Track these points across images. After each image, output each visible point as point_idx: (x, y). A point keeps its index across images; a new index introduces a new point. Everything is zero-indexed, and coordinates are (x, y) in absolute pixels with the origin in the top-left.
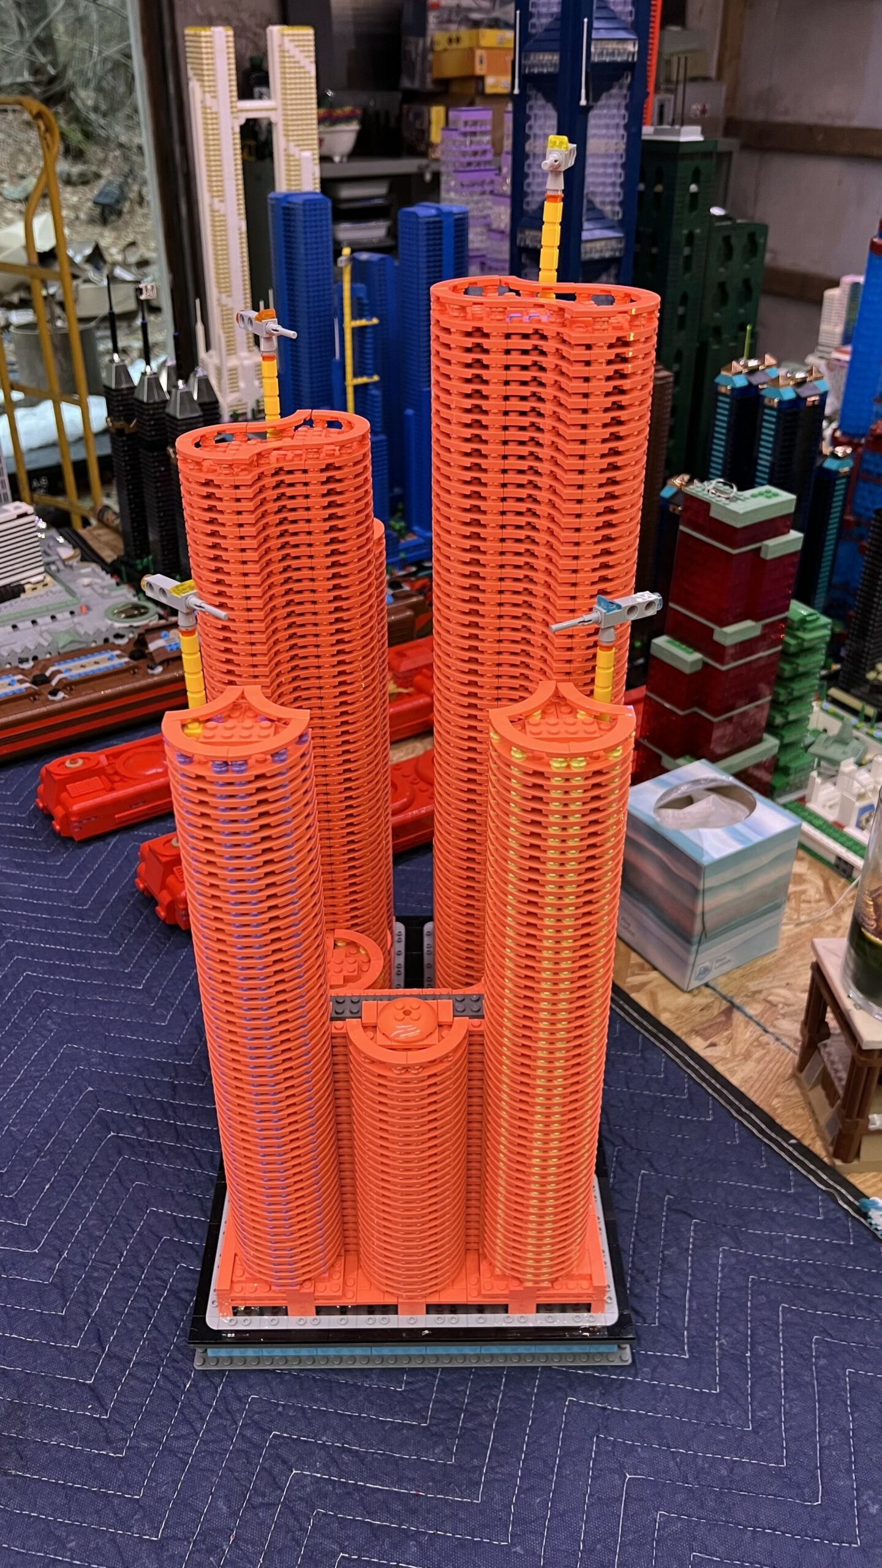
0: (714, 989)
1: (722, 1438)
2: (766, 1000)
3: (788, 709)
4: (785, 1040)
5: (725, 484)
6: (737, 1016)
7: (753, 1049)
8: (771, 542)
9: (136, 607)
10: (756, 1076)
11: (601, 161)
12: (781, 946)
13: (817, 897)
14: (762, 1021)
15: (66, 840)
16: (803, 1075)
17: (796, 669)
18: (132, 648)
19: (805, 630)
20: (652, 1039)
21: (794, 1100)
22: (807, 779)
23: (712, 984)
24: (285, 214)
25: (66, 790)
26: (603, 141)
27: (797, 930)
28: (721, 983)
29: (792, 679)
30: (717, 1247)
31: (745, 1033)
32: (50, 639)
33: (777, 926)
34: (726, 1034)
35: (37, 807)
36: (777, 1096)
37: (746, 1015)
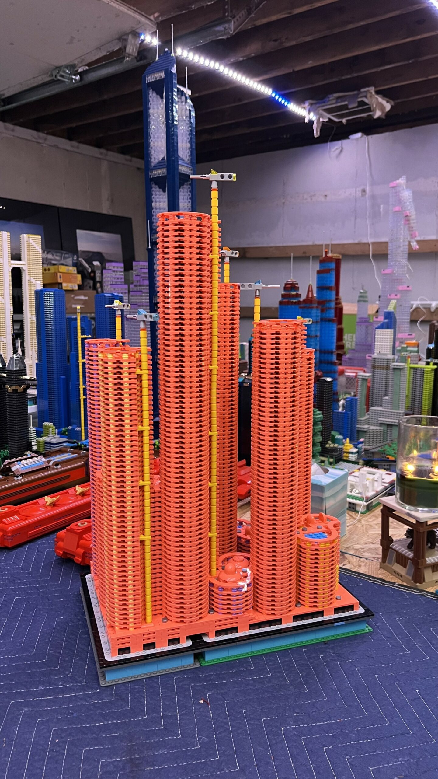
4: (369, 559)
6: (347, 555)
7: (360, 563)
10: (367, 570)
14: (357, 555)
15: (2, 549)
16: (386, 563)
31: (353, 559)
34: (347, 560)
36: (380, 573)
37: (350, 554)
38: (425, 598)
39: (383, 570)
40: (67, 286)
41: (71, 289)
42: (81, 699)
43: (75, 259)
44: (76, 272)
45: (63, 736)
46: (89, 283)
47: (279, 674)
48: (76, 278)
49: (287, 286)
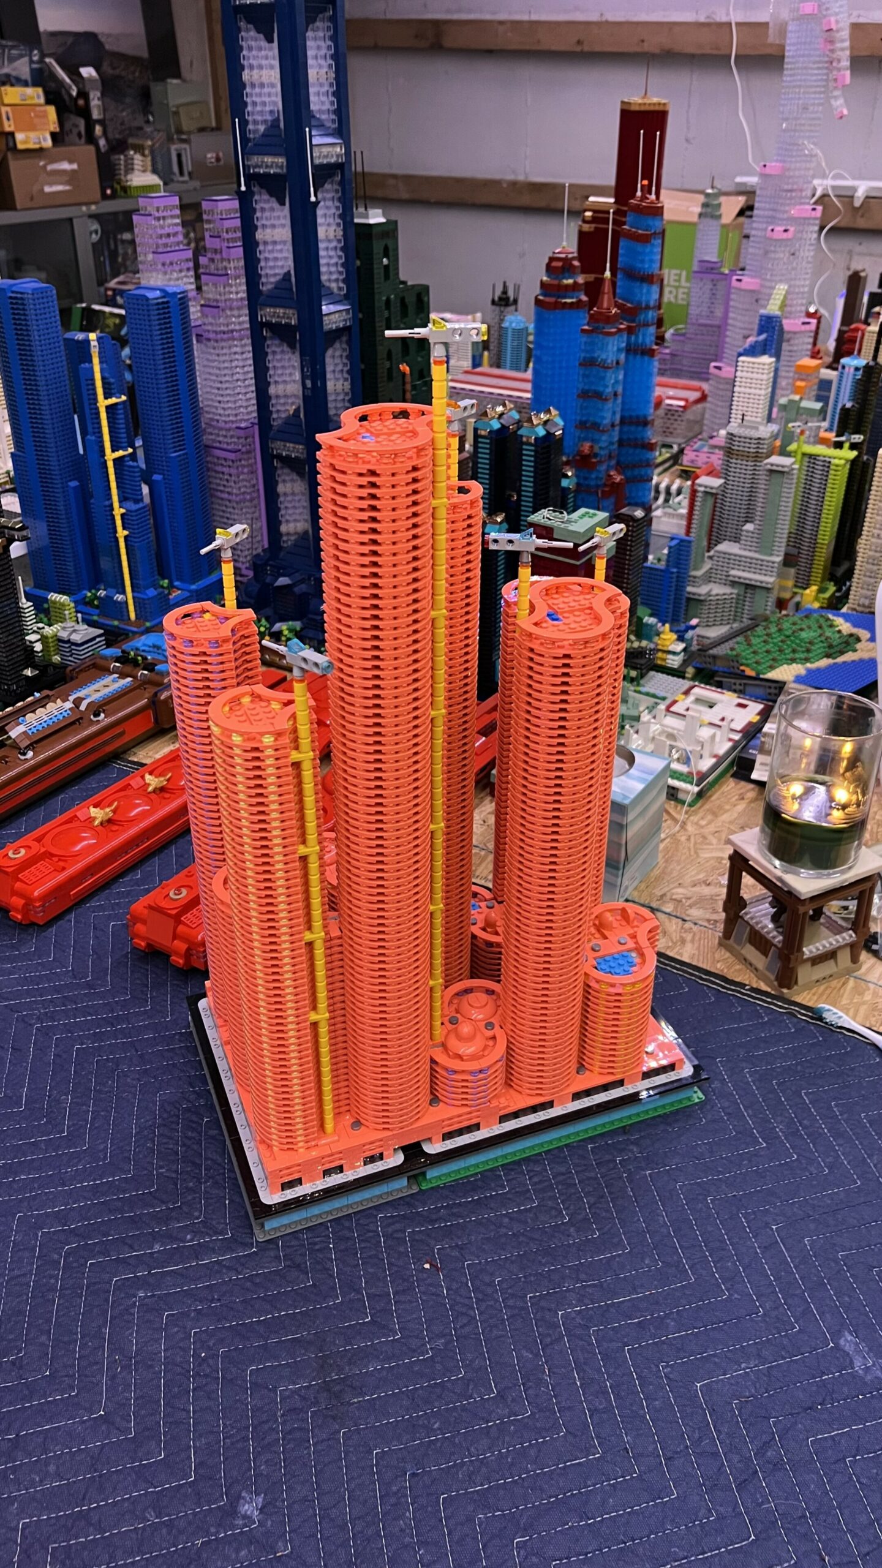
0: (634, 902)
2: (672, 900)
4: (700, 923)
5: (556, 511)
7: (684, 935)
11: (328, 245)
14: (678, 915)
16: (731, 942)
21: (732, 960)
23: (630, 898)
24: (12, 303)
25: (19, 879)
28: (635, 896)
31: (672, 926)
33: (658, 843)
36: (719, 961)
38: (795, 1020)
39: (723, 951)
40: (25, 142)
41: (37, 146)
42: (229, 1268)
43: (35, 58)
44: (42, 100)
45: (211, 1343)
46: (77, 126)
47: (550, 1203)
48: (45, 115)
49: (554, 264)
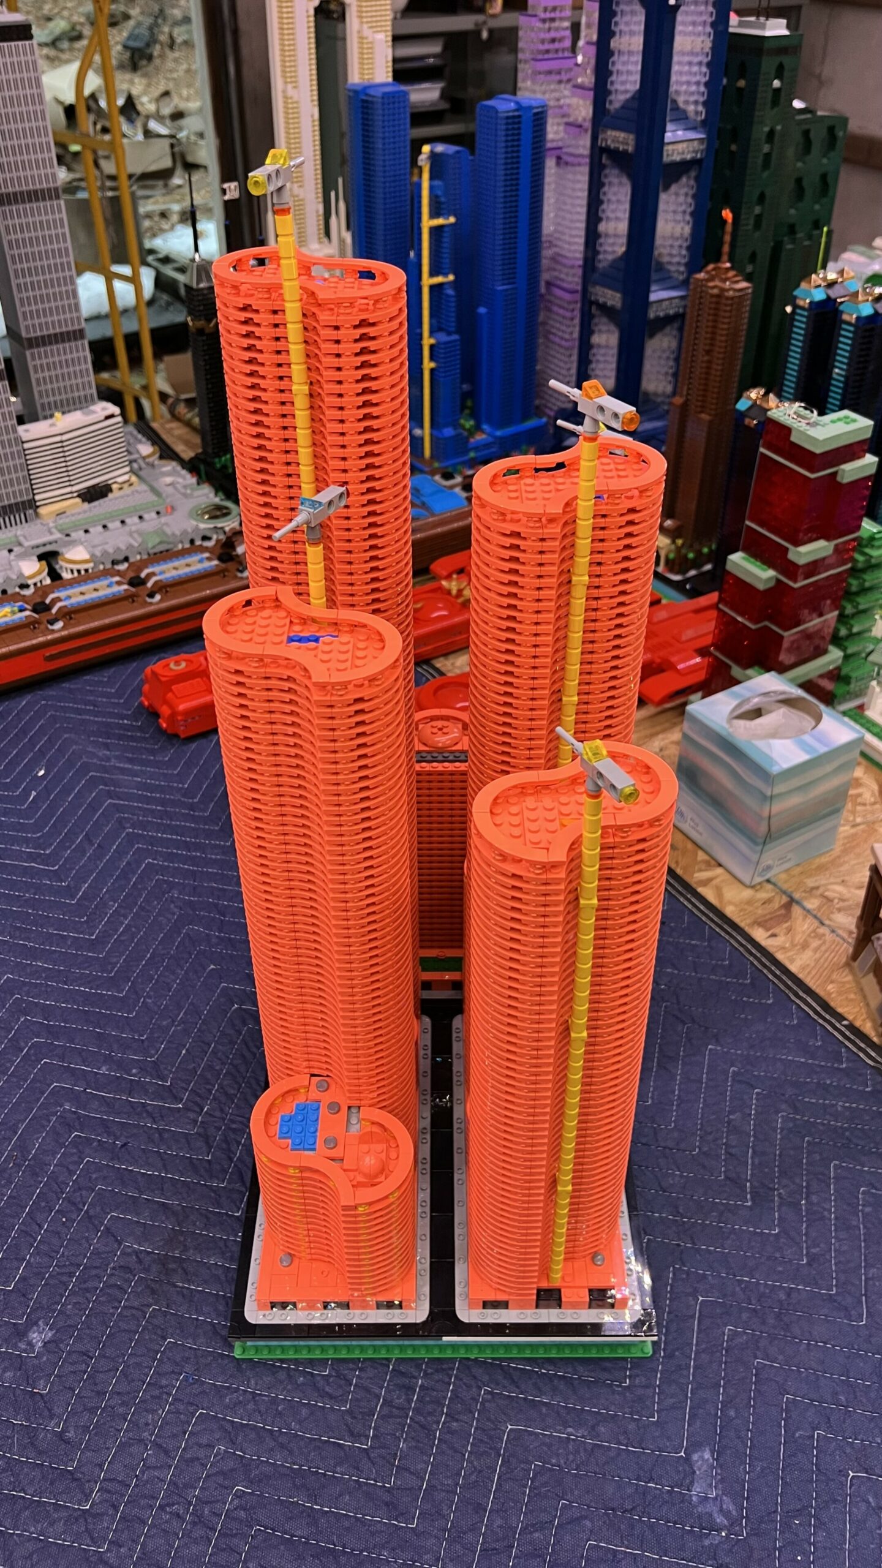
0: (775, 885)
1: (780, 1269)
2: (822, 896)
3: (852, 622)
4: (840, 932)
5: (805, 408)
6: (796, 910)
7: (811, 940)
8: (847, 467)
9: (218, 508)
10: (813, 964)
11: (686, 59)
12: (838, 848)
13: (872, 800)
14: (819, 915)
15: (172, 737)
16: (856, 964)
17: (862, 585)
18: (219, 551)
19: (873, 547)
20: (718, 930)
21: (848, 986)
22: (867, 687)
23: (773, 880)
24: (363, 107)
25: (171, 690)
26: (689, 39)
27: (853, 831)
28: (781, 879)
29: (857, 594)
30: (777, 1112)
31: (803, 925)
32: (140, 540)
33: (835, 828)
34: (786, 925)
35: (141, 704)
36: (832, 982)
37: (804, 908)
45: (94, 1177)
